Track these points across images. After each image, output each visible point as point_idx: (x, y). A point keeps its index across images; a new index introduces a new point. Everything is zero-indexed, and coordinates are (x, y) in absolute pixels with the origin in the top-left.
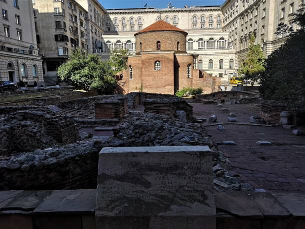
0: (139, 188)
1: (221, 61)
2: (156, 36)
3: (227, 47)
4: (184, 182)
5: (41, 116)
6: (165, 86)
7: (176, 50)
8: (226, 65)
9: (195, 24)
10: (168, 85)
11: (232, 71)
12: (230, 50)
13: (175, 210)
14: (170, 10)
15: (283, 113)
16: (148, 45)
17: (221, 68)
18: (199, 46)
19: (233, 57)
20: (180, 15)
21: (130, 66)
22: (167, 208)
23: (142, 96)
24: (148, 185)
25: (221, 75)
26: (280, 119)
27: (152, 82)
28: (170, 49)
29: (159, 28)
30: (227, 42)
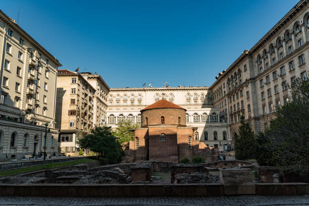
0: (234, 179)
1: (215, 133)
2: (160, 113)
3: (219, 121)
4: (245, 177)
5: (117, 174)
6: (170, 156)
7: (178, 124)
8: (220, 137)
9: (188, 100)
10: (173, 155)
11: (226, 143)
12: (223, 124)
13: (244, 184)
14: (166, 88)
15: (275, 175)
16: (153, 119)
17: (215, 139)
18: (194, 119)
19: (225, 129)
20: (175, 93)
21: (137, 138)
22: (242, 184)
23: (155, 164)
24: (236, 178)
25: (216, 146)
26: (273, 180)
27: (158, 153)
28: (173, 123)
29: (163, 105)
30: (219, 116)
